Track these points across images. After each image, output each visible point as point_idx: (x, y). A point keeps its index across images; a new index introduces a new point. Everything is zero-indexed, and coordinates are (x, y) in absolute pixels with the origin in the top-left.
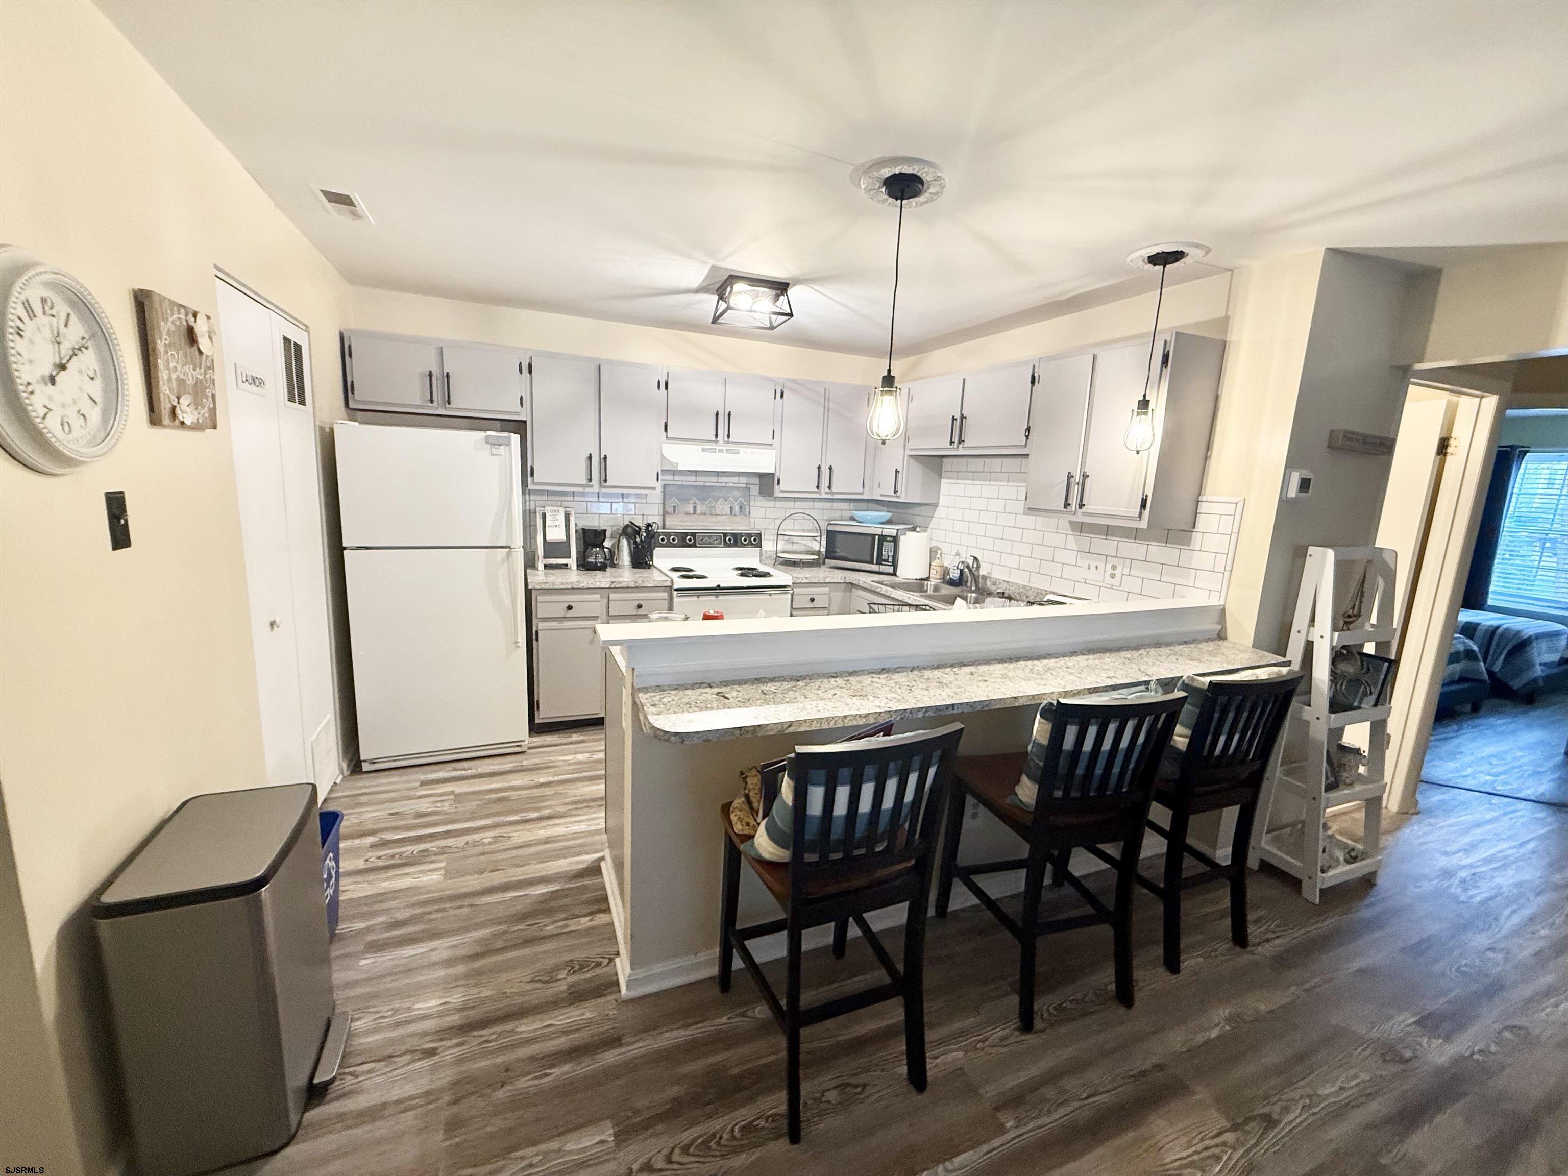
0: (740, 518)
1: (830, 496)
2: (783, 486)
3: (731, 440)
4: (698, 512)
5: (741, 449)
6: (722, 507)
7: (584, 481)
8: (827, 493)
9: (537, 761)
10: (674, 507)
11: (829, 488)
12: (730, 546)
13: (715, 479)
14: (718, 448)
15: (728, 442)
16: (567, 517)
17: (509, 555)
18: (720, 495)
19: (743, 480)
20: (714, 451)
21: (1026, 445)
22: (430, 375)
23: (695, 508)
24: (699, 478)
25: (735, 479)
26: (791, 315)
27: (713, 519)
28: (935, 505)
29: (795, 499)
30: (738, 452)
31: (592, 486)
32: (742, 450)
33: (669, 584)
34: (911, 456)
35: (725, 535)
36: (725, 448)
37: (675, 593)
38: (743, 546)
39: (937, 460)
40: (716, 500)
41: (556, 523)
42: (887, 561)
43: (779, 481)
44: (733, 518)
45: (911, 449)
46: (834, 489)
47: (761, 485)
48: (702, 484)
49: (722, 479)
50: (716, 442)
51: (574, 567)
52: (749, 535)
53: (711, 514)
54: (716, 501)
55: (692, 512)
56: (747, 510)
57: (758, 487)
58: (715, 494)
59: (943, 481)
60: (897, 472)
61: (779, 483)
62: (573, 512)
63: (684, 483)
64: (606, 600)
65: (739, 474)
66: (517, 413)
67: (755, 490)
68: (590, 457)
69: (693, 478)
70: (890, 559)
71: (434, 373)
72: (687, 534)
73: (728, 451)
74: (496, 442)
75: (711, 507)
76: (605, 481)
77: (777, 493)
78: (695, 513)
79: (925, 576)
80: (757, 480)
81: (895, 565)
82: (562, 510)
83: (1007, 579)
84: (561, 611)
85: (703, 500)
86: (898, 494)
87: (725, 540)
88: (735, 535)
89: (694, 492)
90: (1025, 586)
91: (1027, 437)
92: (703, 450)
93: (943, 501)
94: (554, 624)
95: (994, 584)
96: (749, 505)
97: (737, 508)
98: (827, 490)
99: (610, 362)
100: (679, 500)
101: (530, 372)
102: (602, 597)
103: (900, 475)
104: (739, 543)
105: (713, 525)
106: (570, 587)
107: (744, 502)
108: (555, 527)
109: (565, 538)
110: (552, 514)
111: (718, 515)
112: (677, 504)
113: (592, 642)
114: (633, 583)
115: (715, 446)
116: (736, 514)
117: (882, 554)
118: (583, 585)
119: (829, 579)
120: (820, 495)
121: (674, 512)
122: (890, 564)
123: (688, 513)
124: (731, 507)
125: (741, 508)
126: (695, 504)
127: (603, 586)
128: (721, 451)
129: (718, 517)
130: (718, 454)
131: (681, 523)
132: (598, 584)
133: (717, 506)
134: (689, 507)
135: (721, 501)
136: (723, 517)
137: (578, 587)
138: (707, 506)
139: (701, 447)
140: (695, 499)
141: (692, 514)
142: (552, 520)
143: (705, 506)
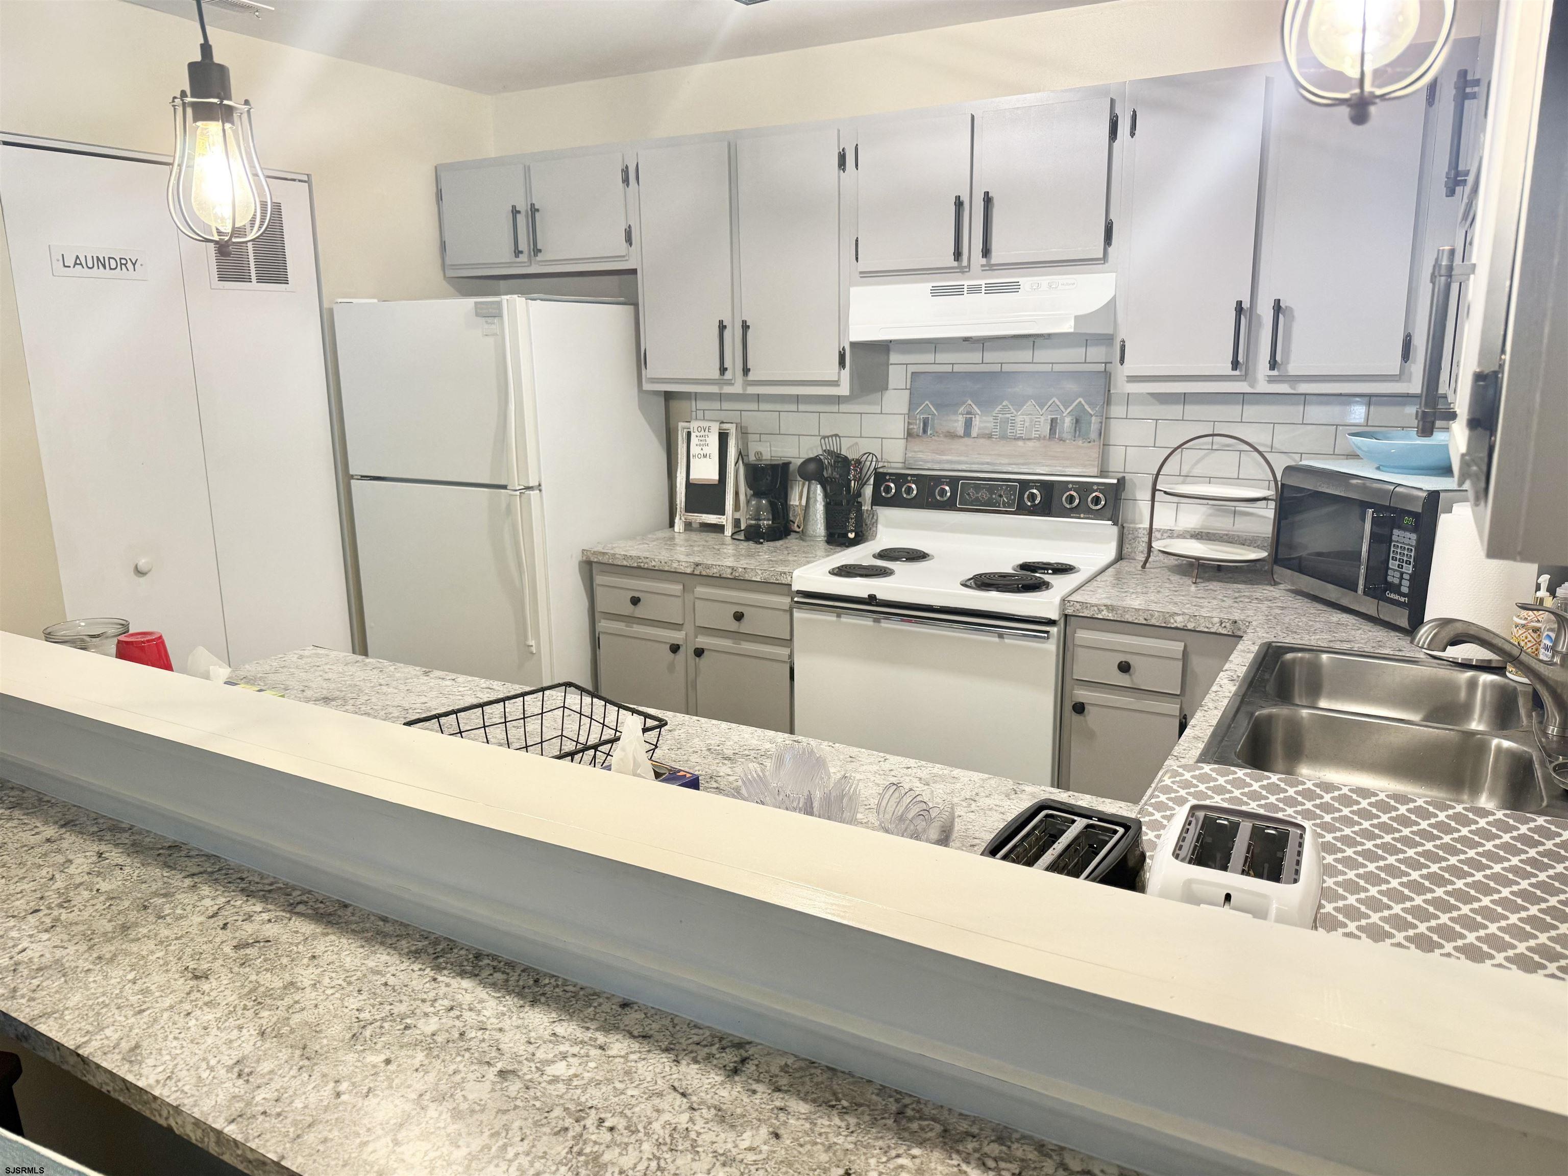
0: (1072, 446)
2: (1131, 367)
3: (994, 260)
4: (974, 433)
5: (1022, 280)
6: (1032, 420)
8: (1272, 379)
10: (926, 422)
11: (1277, 363)
12: (1034, 511)
13: (1025, 356)
14: (966, 283)
15: (992, 267)
16: (723, 438)
18: (1031, 391)
20: (957, 291)
22: (514, 212)
23: (968, 424)
24: (990, 356)
27: (1006, 447)
29: (1185, 399)
30: (1014, 288)
32: (1026, 282)
33: (789, 580)
35: (1025, 485)
36: (982, 282)
37: (796, 599)
40: (1019, 403)
41: (706, 450)
43: (1121, 352)
44: (1057, 448)
48: (996, 368)
49: (1044, 355)
50: (964, 270)
51: (729, 531)
52: (1085, 489)
53: (1004, 437)
54: (1019, 405)
55: (961, 432)
56: (1095, 426)
58: (1021, 389)
61: (1123, 358)
66: (621, 258)
68: (721, 327)
69: (977, 357)
71: (518, 208)
72: (938, 480)
73: (991, 289)
75: (1006, 420)
76: (747, 371)
78: (967, 433)
82: (715, 428)
84: (625, 606)
85: (987, 404)
87: (1021, 497)
88: (1048, 488)
89: (968, 386)
92: (937, 292)
96: (1103, 415)
97: (1068, 422)
98: (1266, 370)
100: (940, 406)
104: (1056, 508)
105: (1006, 461)
106: (635, 565)
107: (1086, 407)
108: (705, 456)
109: (717, 477)
110: (699, 434)
111: (1020, 438)
112: (934, 415)
113: (671, 668)
114: (729, 571)
115: (961, 280)
116: (1065, 436)
117: (1387, 568)
118: (654, 563)
119: (1179, 619)
120: (1252, 386)
121: (925, 431)
122: (1402, 599)
123: (952, 436)
124: (1053, 421)
125: (1077, 421)
126: (969, 413)
127: (682, 569)
128: (974, 290)
129: (1020, 443)
130: (967, 298)
131: (938, 457)
132: (675, 565)
133: (1019, 419)
134: (957, 421)
135: (1029, 405)
136: (1030, 444)
137: (646, 566)
138: (996, 418)
139: (928, 286)
140: (970, 402)
141: (961, 437)
142: (700, 445)
143: (991, 419)
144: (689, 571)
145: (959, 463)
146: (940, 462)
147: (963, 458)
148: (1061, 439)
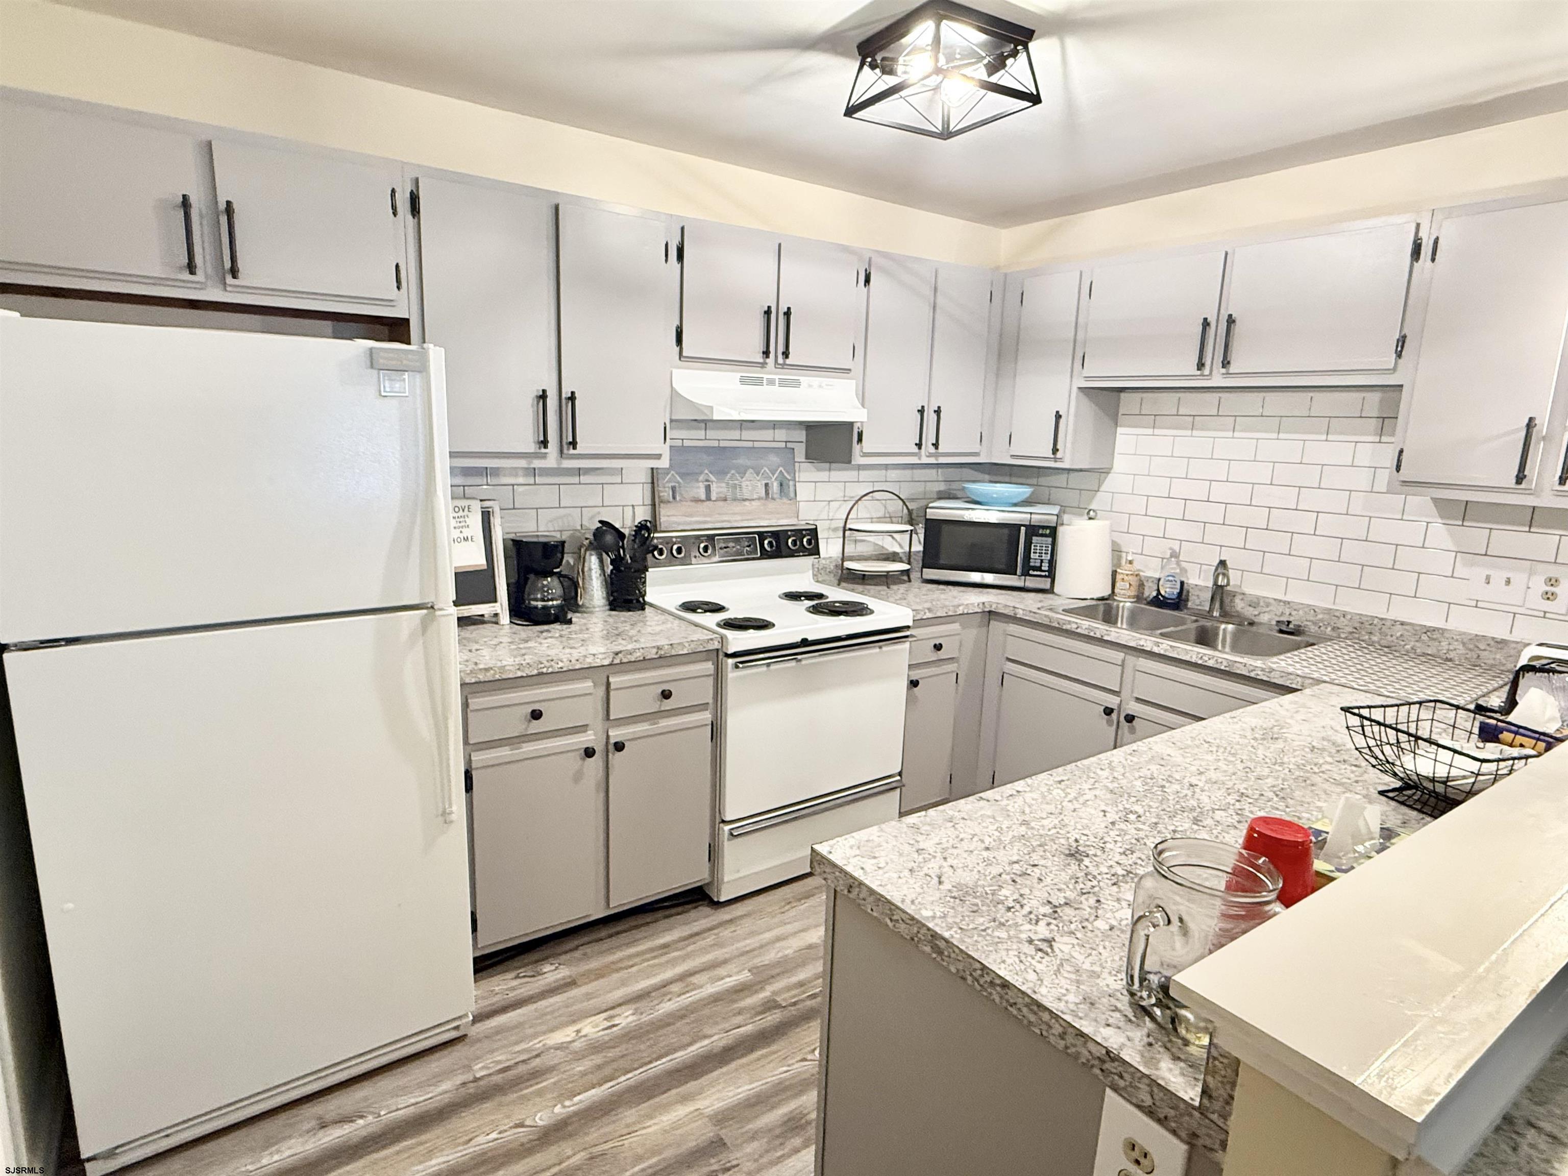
0: (781, 504)
1: (932, 460)
2: (868, 445)
3: (788, 361)
4: (714, 496)
5: (802, 379)
6: (752, 485)
7: (532, 448)
8: (930, 455)
9: (502, 1058)
10: (674, 489)
11: (936, 445)
13: (735, 434)
14: (766, 377)
15: (783, 366)
16: (486, 517)
17: (425, 625)
18: (748, 463)
19: (781, 435)
20: (758, 382)
21: (1395, 369)
22: (186, 203)
23: (708, 489)
25: (768, 434)
26: (1035, 99)
27: (737, 507)
28: (1104, 472)
30: (796, 384)
31: (544, 456)
32: (805, 380)
33: (716, 645)
34: (1080, 388)
35: (762, 536)
36: (777, 377)
37: (731, 661)
38: (792, 554)
39: (1115, 394)
40: (742, 472)
41: (467, 533)
42: (1039, 569)
43: (860, 435)
44: (771, 505)
45: (1087, 378)
46: (941, 449)
47: (808, 443)
48: (716, 444)
49: (748, 434)
51: (505, 618)
52: (799, 533)
53: (735, 499)
54: (743, 473)
55: (703, 497)
56: (792, 489)
57: (803, 445)
58: (741, 461)
59: (1120, 430)
60: (1058, 416)
61: (860, 440)
62: (497, 510)
63: (686, 443)
64: (601, 691)
65: (775, 425)
66: (390, 302)
67: (800, 452)
68: (543, 396)
69: (701, 434)
70: (1045, 566)
71: (193, 200)
72: (698, 539)
73: (783, 383)
74: (393, 364)
75: (735, 487)
76: (574, 444)
77: (858, 459)
78: (708, 498)
79: (1107, 592)
80: (801, 435)
81: (1051, 574)
82: (476, 507)
83: (1280, 596)
84: (516, 724)
85: (721, 473)
86: (1059, 455)
87: (762, 545)
88: (776, 536)
89: (706, 458)
90: (1329, 611)
91: (1399, 355)
92: (744, 381)
93: (1119, 463)
94: (504, 752)
95: (1254, 604)
96: (794, 480)
97: (775, 486)
98: (932, 450)
99: (576, 200)
100: (682, 475)
101: (415, 209)
102: (595, 686)
103: (1062, 422)
104: (784, 551)
105: (739, 518)
106: (535, 672)
107: (786, 474)
108: (466, 539)
109: (484, 562)
110: (456, 515)
111: (746, 500)
112: (678, 482)
113: (578, 777)
114: (655, 650)
115: (761, 373)
116: (775, 496)
117: (1030, 558)
118: (561, 665)
119: (961, 608)
120: (920, 459)
121: (674, 498)
122: (1043, 574)
123: (697, 500)
124: (766, 485)
125: (781, 485)
126: (707, 481)
127: (598, 662)
128: (771, 382)
129: (747, 503)
130: (766, 388)
131: (688, 519)
132: (589, 660)
133: (744, 484)
134: (699, 487)
135: (750, 473)
136: (753, 503)
137: (550, 670)
138: (728, 484)
139: (739, 375)
140: (706, 471)
141: (703, 501)
142: (459, 527)
143: (724, 485)
144: (606, 662)
145: (705, 522)
146: (690, 523)
147: (708, 519)
148: (773, 499)
